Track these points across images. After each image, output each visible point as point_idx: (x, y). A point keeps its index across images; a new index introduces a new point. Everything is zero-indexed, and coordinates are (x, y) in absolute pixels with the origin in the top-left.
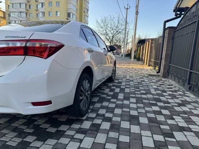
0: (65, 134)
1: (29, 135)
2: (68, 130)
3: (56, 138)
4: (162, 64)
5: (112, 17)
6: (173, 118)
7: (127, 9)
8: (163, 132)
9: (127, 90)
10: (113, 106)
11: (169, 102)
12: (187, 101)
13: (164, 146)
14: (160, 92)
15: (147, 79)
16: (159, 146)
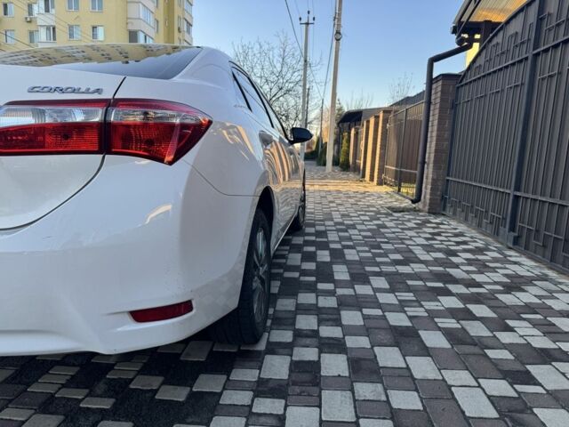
0: (221, 402)
1: (102, 420)
2: (224, 389)
3: (198, 421)
4: (427, 178)
5: (266, 47)
6: (507, 325)
7: (307, 24)
8: (501, 368)
9: (351, 255)
10: (330, 302)
11: (477, 280)
12: (522, 277)
13: (522, 412)
14: (440, 255)
15: (392, 220)
16: (509, 411)
